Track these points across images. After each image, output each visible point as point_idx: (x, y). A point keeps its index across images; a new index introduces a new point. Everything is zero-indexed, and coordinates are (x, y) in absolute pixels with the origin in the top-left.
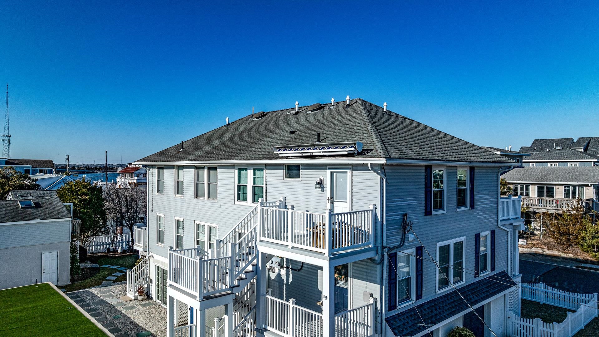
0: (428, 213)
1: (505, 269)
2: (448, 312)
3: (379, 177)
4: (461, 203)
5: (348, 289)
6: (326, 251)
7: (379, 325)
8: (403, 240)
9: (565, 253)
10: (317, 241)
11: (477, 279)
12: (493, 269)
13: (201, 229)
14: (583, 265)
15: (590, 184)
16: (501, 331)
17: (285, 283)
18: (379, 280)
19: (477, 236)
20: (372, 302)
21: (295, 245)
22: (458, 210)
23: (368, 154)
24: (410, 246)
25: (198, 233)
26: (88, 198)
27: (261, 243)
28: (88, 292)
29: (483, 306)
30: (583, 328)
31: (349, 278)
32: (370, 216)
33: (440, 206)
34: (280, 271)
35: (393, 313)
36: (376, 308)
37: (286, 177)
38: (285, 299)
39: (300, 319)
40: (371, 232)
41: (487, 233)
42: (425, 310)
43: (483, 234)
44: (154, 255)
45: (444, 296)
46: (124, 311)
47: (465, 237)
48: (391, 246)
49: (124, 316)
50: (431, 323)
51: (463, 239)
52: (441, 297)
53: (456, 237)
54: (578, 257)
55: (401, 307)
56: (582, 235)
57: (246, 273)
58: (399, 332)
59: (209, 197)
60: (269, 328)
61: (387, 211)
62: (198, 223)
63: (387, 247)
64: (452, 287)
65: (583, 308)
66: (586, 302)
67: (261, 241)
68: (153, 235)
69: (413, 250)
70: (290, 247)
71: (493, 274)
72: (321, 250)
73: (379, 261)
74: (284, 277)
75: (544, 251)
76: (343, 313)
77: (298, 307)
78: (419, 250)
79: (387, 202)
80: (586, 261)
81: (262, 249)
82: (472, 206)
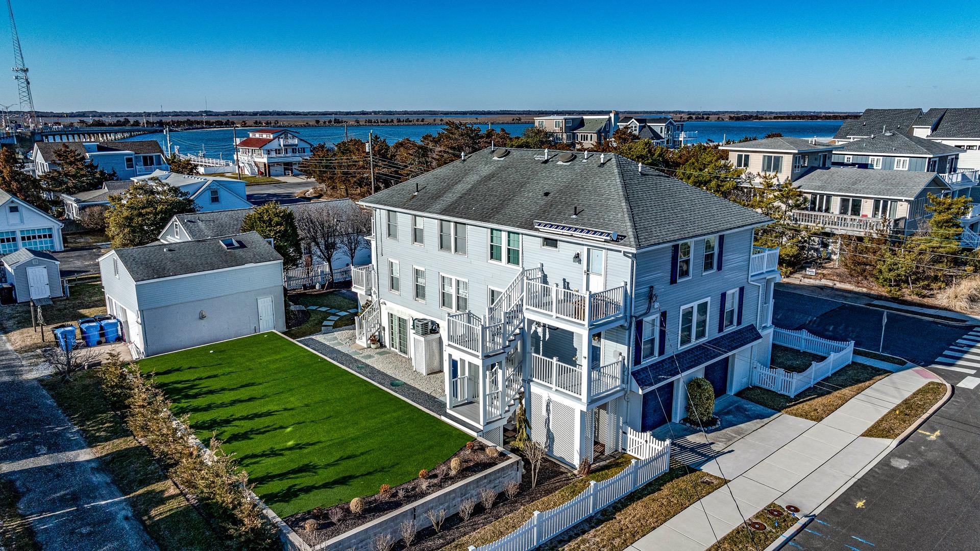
0: (673, 281)
1: (754, 323)
2: (687, 365)
3: (630, 260)
4: (708, 266)
5: (600, 348)
6: (586, 322)
7: (626, 377)
8: (649, 308)
9: (859, 287)
10: (577, 314)
11: (722, 334)
12: (739, 323)
13: (446, 281)
14: (876, 302)
15: (904, 198)
16: (745, 380)
17: (542, 339)
18: (627, 342)
19: (724, 295)
20: (620, 359)
21: (559, 315)
22: (703, 274)
23: (622, 241)
24: (656, 312)
25: (444, 285)
26: (282, 228)
27: (527, 311)
28: (313, 339)
29: (727, 358)
30: (830, 375)
31: (602, 339)
32: (621, 291)
33: (685, 273)
34: (536, 328)
35: (638, 367)
36: (624, 364)
37: (543, 246)
38: (541, 353)
39: (561, 371)
40: (622, 304)
41: (736, 290)
42: (666, 364)
43: (729, 292)
44: (386, 302)
45: (686, 352)
46: (364, 361)
47: (710, 298)
48: (637, 315)
49: (368, 366)
50: (670, 375)
51: (708, 299)
52: (682, 353)
53: (700, 299)
54: (872, 292)
55: (645, 363)
56: (878, 267)
57: (515, 335)
58: (642, 382)
59: (456, 250)
60: (534, 379)
61: (636, 286)
62: (444, 275)
63: (635, 317)
64: (694, 342)
65: (833, 356)
66: (839, 350)
67: (527, 309)
68: (385, 281)
69: (658, 315)
70: (554, 317)
71: (740, 327)
72: (582, 322)
73: (627, 328)
74: (541, 334)
75: (835, 284)
76: (598, 369)
77: (561, 364)
78: (664, 315)
79: (636, 279)
80: (879, 297)
81: (528, 315)
82: (720, 268)
